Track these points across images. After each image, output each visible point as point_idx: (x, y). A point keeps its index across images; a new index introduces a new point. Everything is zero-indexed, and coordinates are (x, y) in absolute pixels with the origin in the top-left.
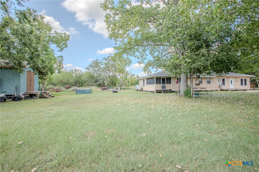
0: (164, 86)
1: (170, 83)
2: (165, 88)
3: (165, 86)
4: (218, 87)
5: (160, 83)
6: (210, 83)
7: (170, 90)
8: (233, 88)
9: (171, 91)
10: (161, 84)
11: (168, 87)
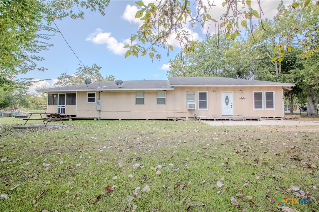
0: (62, 108)
1: (74, 103)
2: (64, 112)
3: (64, 109)
4: (187, 111)
5: (55, 104)
6: (165, 103)
7: (72, 116)
8: (232, 113)
9: (74, 118)
10: (57, 105)
11: (70, 110)
